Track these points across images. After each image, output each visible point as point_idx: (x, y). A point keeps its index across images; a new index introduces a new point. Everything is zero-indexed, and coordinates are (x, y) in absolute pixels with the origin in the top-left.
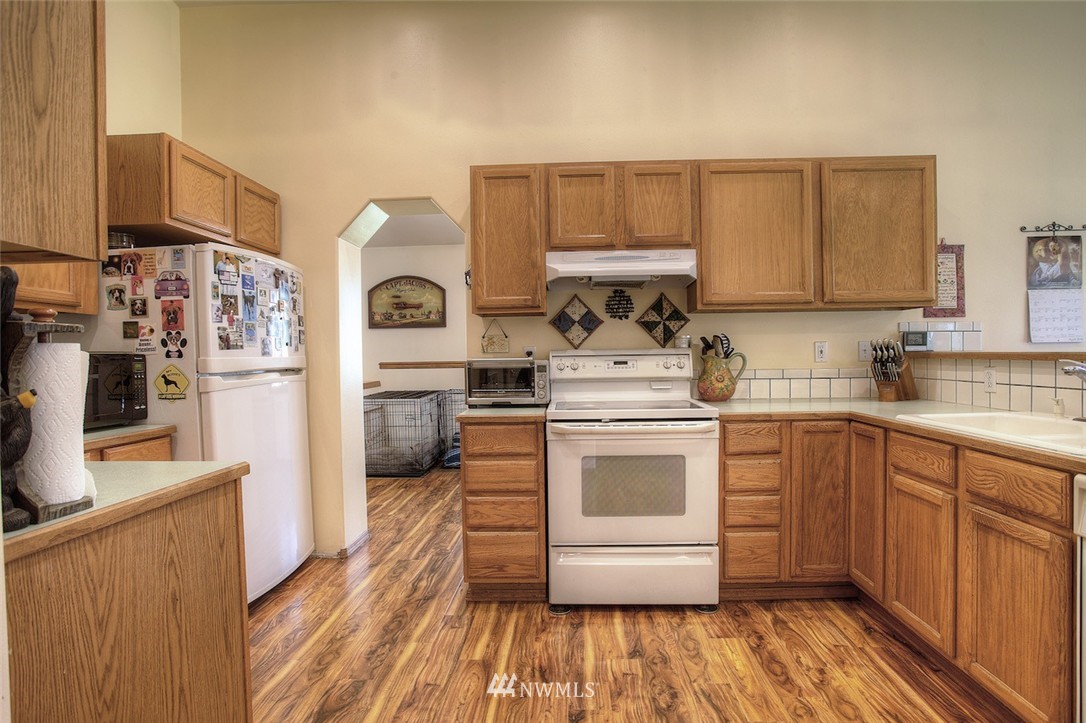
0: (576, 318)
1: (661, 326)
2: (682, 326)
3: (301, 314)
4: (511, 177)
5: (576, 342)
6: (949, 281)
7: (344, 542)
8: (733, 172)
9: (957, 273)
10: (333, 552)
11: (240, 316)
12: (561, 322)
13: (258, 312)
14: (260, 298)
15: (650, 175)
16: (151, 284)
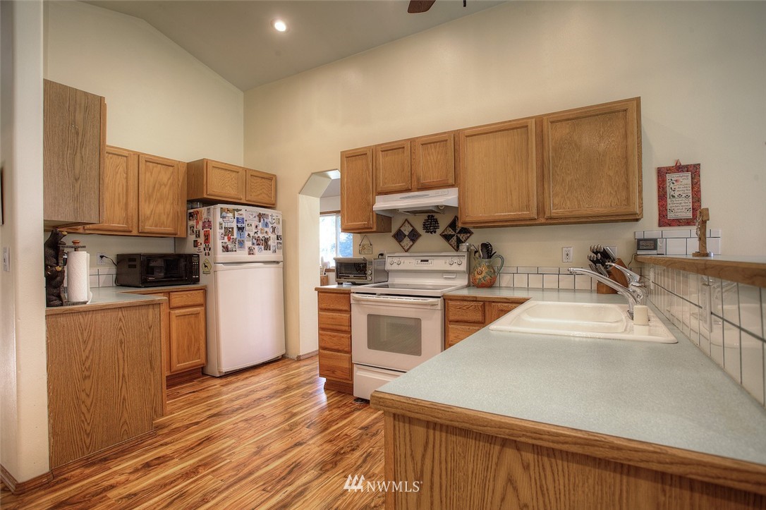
0: (407, 233)
1: (455, 238)
2: (468, 237)
3: (280, 233)
4: (358, 155)
5: (406, 248)
6: (684, 195)
7: (299, 351)
8: (478, 134)
9: (692, 188)
10: (295, 357)
11: (235, 236)
12: (399, 236)
13: (246, 234)
14: (247, 228)
15: (430, 143)
16: (201, 223)
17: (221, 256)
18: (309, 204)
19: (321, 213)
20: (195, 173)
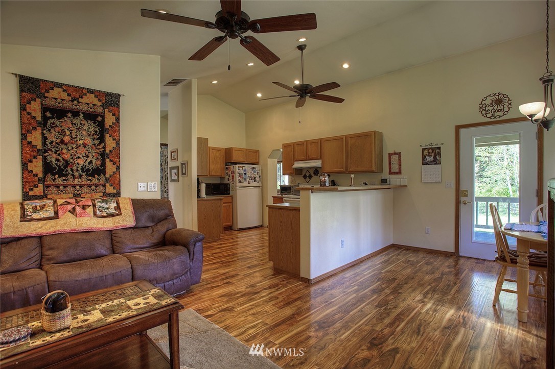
0: (308, 176)
3: (260, 175)
4: (288, 146)
5: (307, 181)
6: (396, 164)
8: (328, 141)
9: (399, 161)
11: (243, 177)
12: (305, 177)
13: (247, 176)
14: (247, 173)
15: (312, 143)
16: (230, 172)
17: (238, 184)
18: (272, 162)
19: (278, 162)
20: (228, 152)
